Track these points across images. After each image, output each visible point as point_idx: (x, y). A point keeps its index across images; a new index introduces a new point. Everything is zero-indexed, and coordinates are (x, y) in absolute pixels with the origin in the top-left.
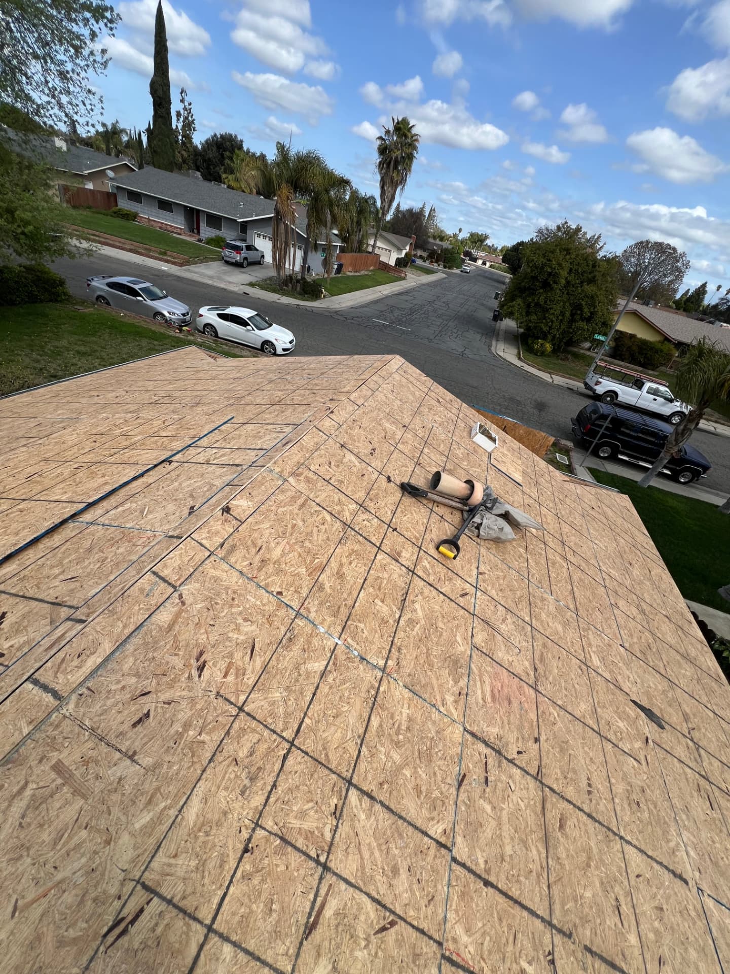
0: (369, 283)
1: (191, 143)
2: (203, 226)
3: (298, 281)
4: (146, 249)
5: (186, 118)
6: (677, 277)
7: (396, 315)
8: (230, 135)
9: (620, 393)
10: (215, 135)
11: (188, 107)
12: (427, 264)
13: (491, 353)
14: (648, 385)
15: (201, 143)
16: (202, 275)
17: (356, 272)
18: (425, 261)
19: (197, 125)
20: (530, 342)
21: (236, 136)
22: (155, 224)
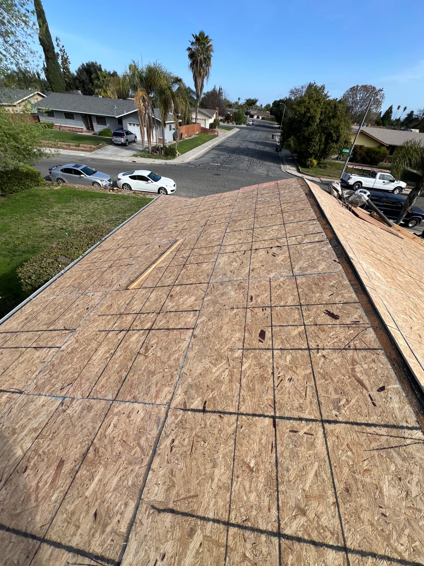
0: (199, 142)
1: (69, 72)
2: (95, 124)
3: (162, 148)
4: (67, 145)
5: (63, 56)
6: (377, 105)
7: (222, 159)
8: (93, 63)
9: (363, 182)
10: (83, 64)
11: (63, 49)
12: (226, 124)
13: (283, 171)
14: (379, 174)
15: (76, 72)
16: (105, 155)
17: (189, 137)
18: (224, 123)
19: (70, 59)
20: (303, 161)
21: (96, 63)
22: (65, 129)
